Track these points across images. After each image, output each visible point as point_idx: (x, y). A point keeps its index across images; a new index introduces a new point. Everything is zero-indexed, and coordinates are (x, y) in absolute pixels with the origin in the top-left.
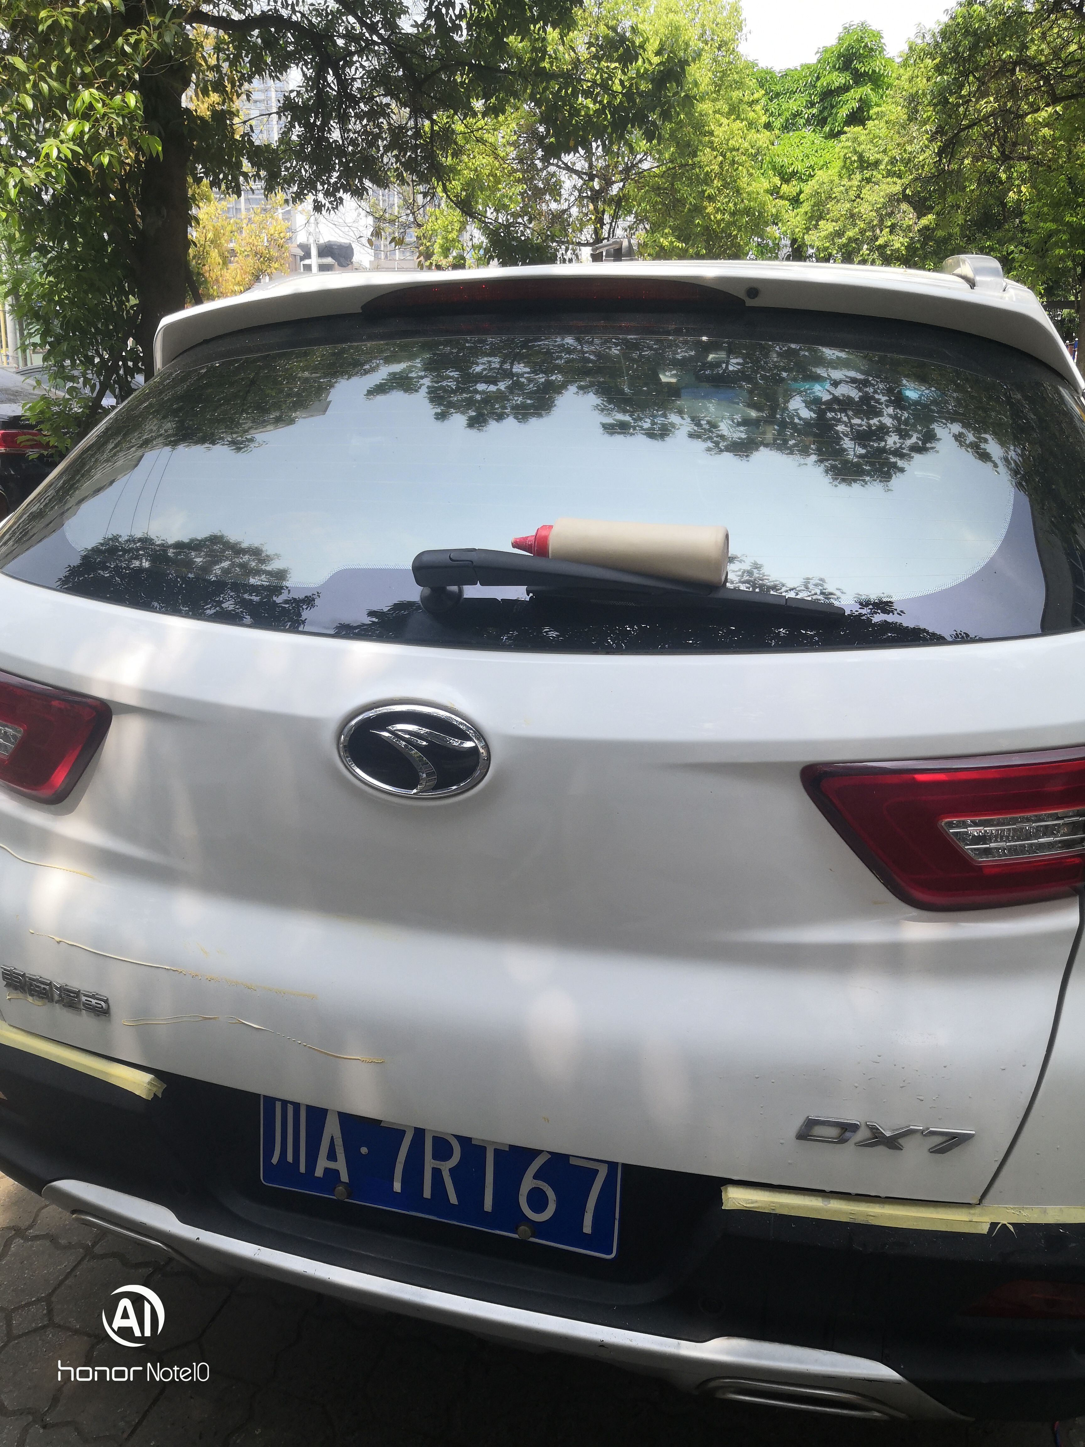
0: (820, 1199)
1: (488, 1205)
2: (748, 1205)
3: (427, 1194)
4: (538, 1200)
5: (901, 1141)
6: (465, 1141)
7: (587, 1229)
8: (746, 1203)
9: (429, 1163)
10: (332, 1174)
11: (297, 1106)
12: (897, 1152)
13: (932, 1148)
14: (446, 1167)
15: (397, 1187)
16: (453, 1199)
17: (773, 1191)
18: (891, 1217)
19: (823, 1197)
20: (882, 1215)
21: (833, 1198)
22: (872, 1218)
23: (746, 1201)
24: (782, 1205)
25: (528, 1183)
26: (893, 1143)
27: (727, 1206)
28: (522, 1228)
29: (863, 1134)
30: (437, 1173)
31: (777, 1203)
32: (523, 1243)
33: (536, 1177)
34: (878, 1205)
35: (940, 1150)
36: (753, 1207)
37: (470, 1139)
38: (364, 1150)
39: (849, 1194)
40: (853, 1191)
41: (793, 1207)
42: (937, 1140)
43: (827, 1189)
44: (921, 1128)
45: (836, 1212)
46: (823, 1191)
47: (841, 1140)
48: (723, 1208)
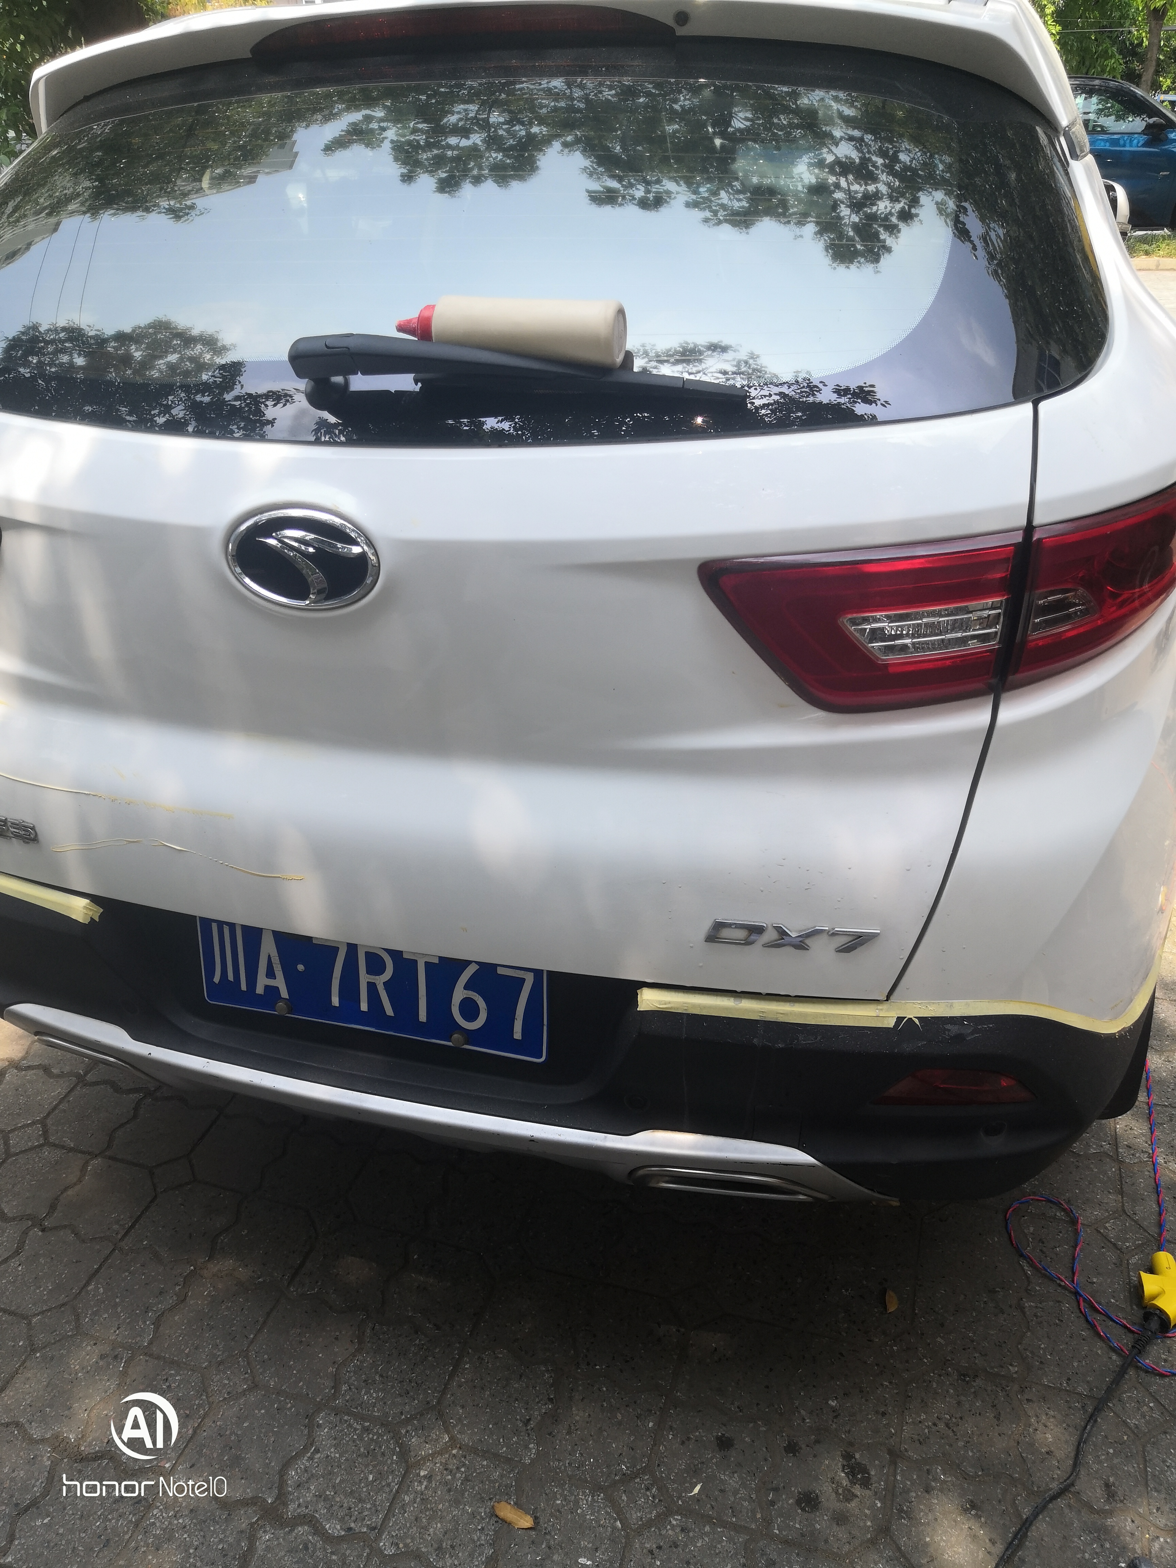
0: (732, 999)
1: (423, 1016)
2: (661, 1006)
3: (364, 1007)
4: (469, 1010)
5: (808, 941)
6: (396, 955)
7: (518, 1035)
8: (660, 1004)
9: (364, 978)
10: (272, 991)
11: (232, 926)
12: (803, 952)
13: (838, 948)
14: (380, 981)
15: (335, 1001)
16: (389, 1011)
17: (687, 993)
18: (801, 1014)
19: (735, 997)
20: (791, 1013)
21: (745, 998)
22: (782, 1015)
23: (660, 1002)
24: (694, 1006)
25: (459, 994)
26: (801, 945)
27: (642, 1007)
28: (456, 1036)
29: (770, 935)
30: (372, 987)
31: (688, 1003)
32: (456, 1051)
33: (466, 988)
34: (788, 1004)
35: (847, 949)
36: (666, 1008)
37: (400, 953)
38: (301, 967)
39: (760, 994)
40: (764, 991)
41: (705, 1007)
42: (842, 940)
43: (739, 990)
44: (827, 928)
45: (747, 1010)
46: (735, 992)
47: (748, 943)
48: (638, 1009)
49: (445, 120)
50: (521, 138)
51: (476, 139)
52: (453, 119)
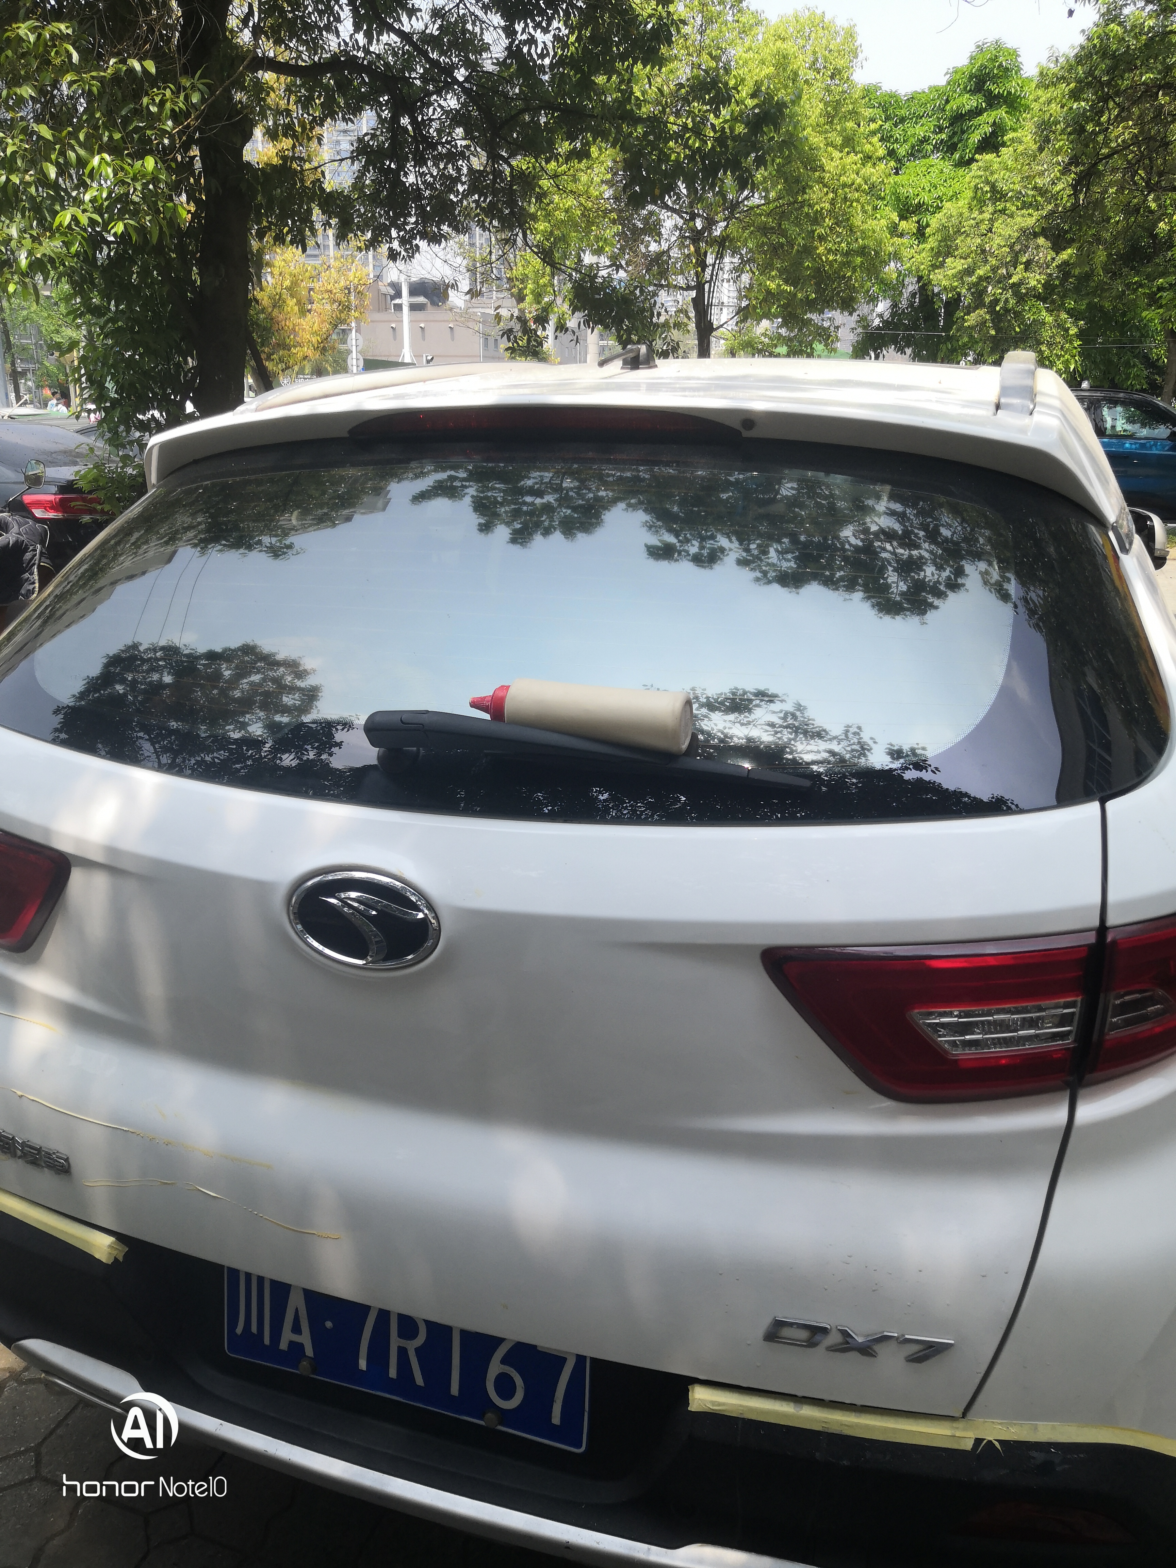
0: (792, 1404)
1: (455, 1388)
2: (715, 1408)
3: (393, 1373)
4: (505, 1386)
5: (876, 1348)
6: (431, 1325)
7: (556, 1420)
8: (713, 1405)
9: (395, 1342)
10: (296, 1347)
11: (261, 1280)
12: (872, 1359)
13: (908, 1357)
14: (412, 1346)
15: (363, 1364)
16: (419, 1380)
17: (742, 1393)
18: (867, 1428)
19: (796, 1402)
21: (805, 1404)
22: (847, 1427)
23: (713, 1403)
24: (751, 1410)
25: (495, 1368)
26: (866, 1349)
27: (693, 1407)
28: (489, 1414)
29: (834, 1339)
30: (402, 1351)
31: (746, 1406)
32: (490, 1432)
33: (502, 1362)
34: (854, 1414)
35: (916, 1359)
36: (720, 1410)
37: (436, 1323)
38: (329, 1324)
39: (825, 1401)
40: (827, 1397)
41: (763, 1412)
42: (913, 1348)
43: (800, 1394)
44: (896, 1335)
45: (810, 1419)
46: (798, 1397)
47: (811, 1344)
48: (689, 1409)
49: (522, 483)
50: (589, 500)
51: (550, 498)
52: (530, 483)
